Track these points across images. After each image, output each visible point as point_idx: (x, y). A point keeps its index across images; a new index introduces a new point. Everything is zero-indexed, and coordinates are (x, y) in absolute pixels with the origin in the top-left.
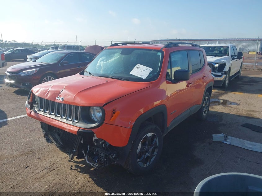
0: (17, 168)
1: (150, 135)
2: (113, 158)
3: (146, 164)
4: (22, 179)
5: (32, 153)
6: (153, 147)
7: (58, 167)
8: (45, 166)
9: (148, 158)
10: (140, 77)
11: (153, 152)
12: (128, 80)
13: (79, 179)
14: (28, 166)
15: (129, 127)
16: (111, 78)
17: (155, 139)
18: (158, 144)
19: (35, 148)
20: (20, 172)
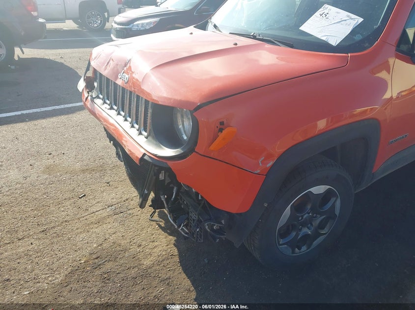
0: (67, 195)
1: (319, 190)
2: (212, 229)
3: (300, 249)
4: (65, 219)
5: (101, 170)
6: (323, 217)
7: (131, 209)
8: (110, 202)
9: (306, 239)
10: (324, 38)
11: (322, 226)
12: (292, 46)
13: (156, 244)
14: (85, 195)
15: (259, 171)
16: (254, 37)
17: (333, 200)
18: (337, 212)
19: (110, 162)
20: (68, 203)
